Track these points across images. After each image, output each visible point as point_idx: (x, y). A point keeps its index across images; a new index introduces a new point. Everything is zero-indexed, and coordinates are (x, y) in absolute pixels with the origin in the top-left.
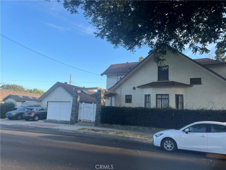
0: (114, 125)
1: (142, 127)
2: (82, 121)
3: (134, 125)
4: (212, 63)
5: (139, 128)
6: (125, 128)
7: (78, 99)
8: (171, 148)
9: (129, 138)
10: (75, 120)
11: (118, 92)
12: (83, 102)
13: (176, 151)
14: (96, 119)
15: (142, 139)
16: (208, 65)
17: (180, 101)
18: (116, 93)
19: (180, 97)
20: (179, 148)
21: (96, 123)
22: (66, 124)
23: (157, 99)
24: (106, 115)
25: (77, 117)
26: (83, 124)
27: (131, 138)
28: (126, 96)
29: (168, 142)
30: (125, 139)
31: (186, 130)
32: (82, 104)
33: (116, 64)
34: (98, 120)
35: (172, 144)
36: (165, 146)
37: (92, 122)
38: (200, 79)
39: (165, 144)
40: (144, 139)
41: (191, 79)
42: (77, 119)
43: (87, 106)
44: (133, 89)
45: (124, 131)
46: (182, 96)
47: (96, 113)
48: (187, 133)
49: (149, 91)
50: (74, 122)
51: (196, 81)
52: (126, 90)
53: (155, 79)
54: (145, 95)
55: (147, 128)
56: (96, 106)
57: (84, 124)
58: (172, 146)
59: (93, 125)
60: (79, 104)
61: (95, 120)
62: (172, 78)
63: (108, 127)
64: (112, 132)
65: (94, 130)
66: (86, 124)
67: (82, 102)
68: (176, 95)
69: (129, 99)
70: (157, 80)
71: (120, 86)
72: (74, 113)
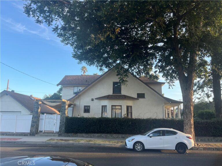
0: (78, 134)
1: (104, 134)
2: (43, 132)
3: (97, 133)
4: (150, 82)
5: (102, 135)
6: (89, 136)
7: (39, 110)
8: (140, 149)
9: (100, 144)
10: (35, 131)
11: (77, 103)
12: (45, 113)
13: (144, 150)
14: (59, 129)
15: (111, 145)
16: (148, 83)
17: (129, 111)
18: (75, 104)
19: (129, 108)
20: (146, 148)
21: (59, 133)
22: (25, 135)
23: (112, 109)
24: (71, 125)
25: (37, 128)
26: (44, 134)
27: (102, 145)
28: (85, 106)
29: (138, 144)
30: (97, 145)
31: (150, 135)
32: (43, 115)
33: (71, 76)
34: (62, 130)
35: (141, 146)
36: (136, 148)
37: (55, 132)
38: (144, 94)
39: (136, 146)
40: (113, 144)
41: (137, 94)
42: (38, 130)
43: (49, 117)
44: (92, 100)
45: (92, 139)
46: (131, 107)
47: (60, 123)
48: (151, 137)
49: (105, 103)
50: (35, 133)
51: (141, 96)
52: (84, 101)
53: (110, 92)
54: (102, 106)
55: (108, 135)
56: (60, 116)
57: (46, 134)
58: (141, 147)
59: (56, 135)
60: (39, 115)
61: (59, 131)
62: (124, 92)
63: (73, 136)
64: (82, 140)
65: (63, 140)
66: (48, 135)
67: (43, 113)
68: (127, 106)
69: (87, 110)
70: (112, 93)
71: (79, 97)
72: (35, 124)
